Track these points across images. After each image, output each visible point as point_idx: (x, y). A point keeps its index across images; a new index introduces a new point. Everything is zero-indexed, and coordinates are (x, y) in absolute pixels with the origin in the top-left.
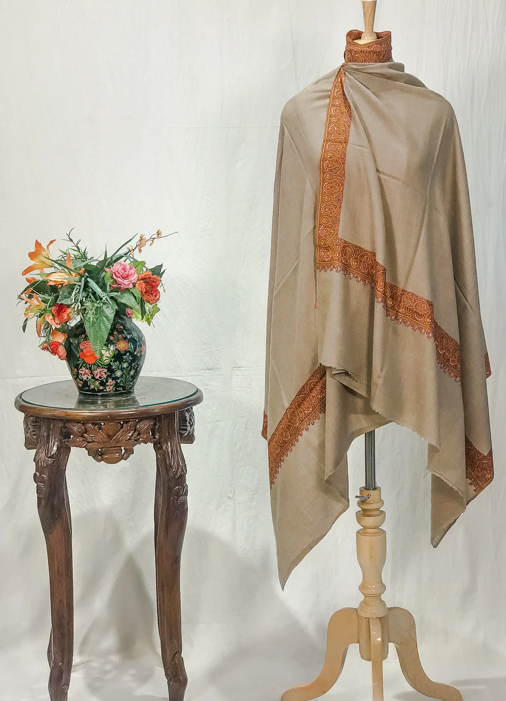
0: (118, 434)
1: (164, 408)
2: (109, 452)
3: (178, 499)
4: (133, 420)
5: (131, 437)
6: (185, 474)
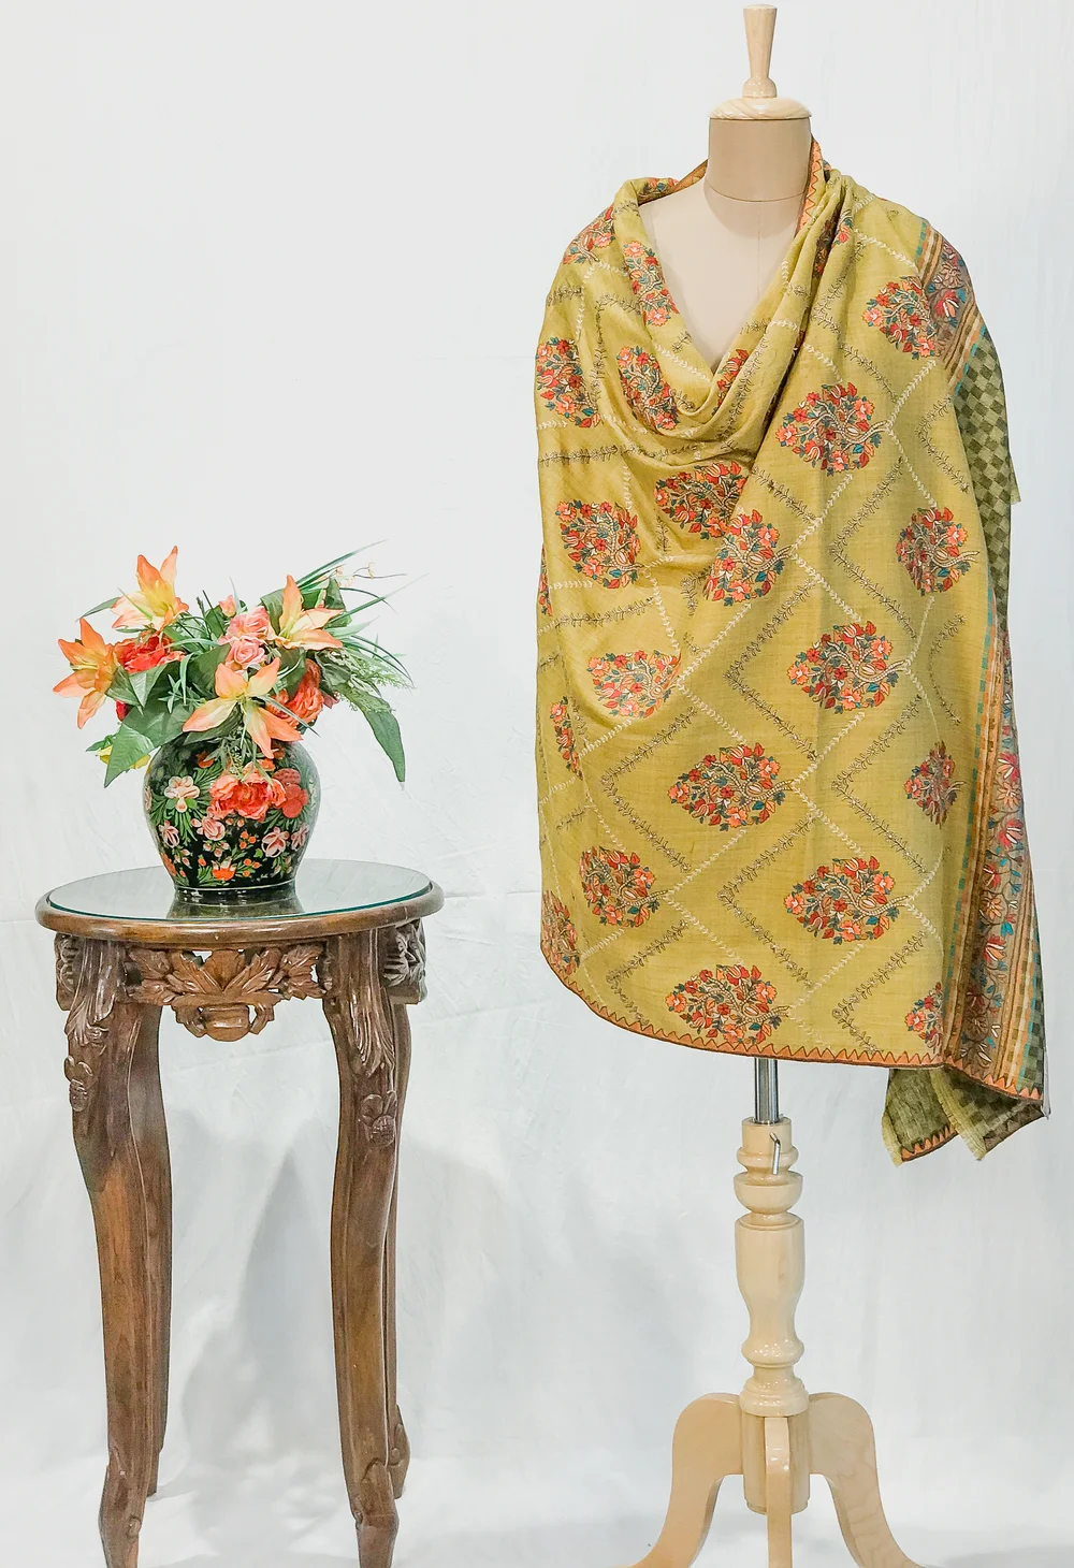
0: (240, 976)
1: (342, 922)
2: (221, 1014)
3: (371, 1124)
4: (272, 946)
5: (268, 984)
6: (388, 1067)
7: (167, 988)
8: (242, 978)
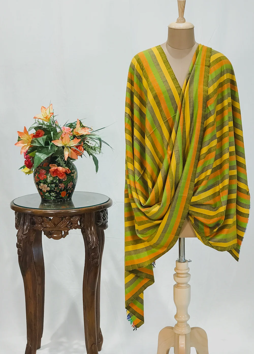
0: (60, 223)
1: (86, 210)
2: (55, 233)
3: (93, 260)
4: (68, 216)
5: (67, 225)
6: (97, 246)
7: (42, 226)
8: (60, 224)
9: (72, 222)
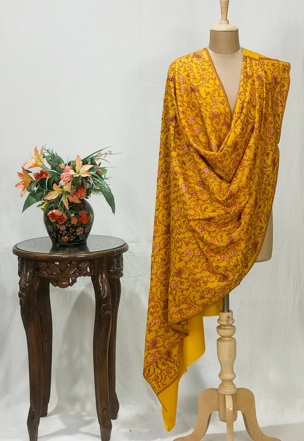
3: (104, 312)
4: (76, 262)
5: (75, 272)
6: (109, 296)
7: (46, 273)
9: (80, 269)
